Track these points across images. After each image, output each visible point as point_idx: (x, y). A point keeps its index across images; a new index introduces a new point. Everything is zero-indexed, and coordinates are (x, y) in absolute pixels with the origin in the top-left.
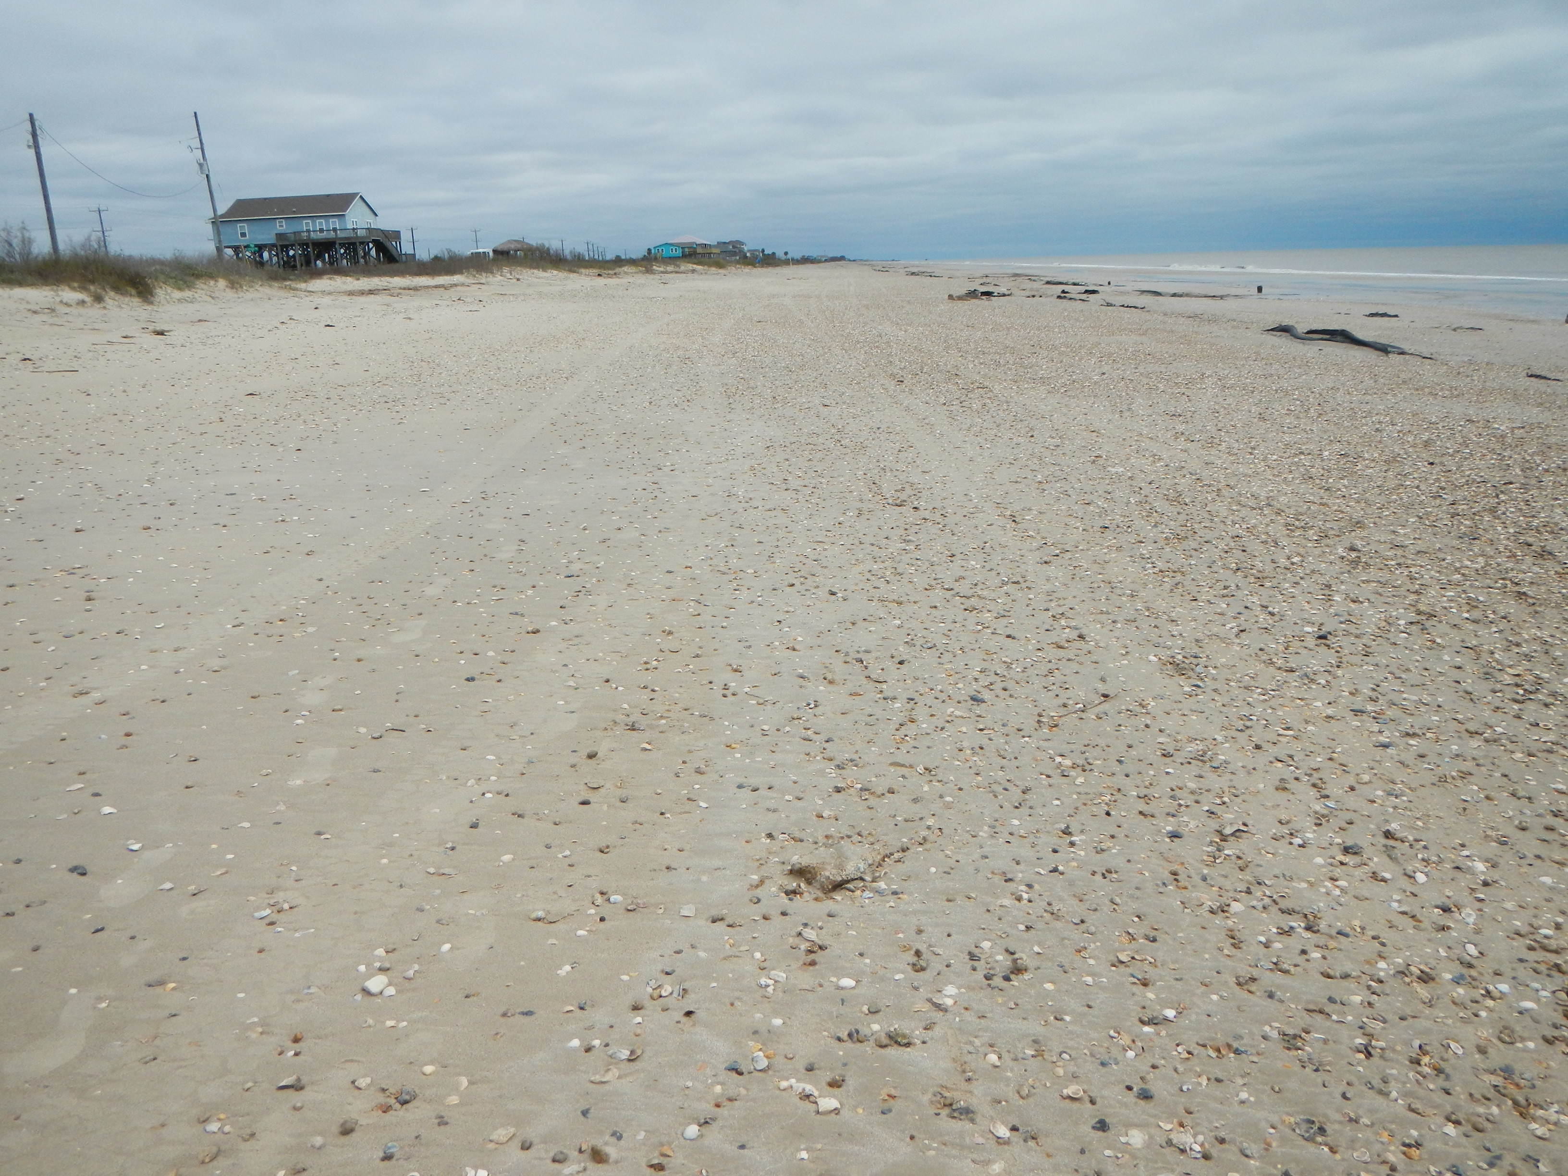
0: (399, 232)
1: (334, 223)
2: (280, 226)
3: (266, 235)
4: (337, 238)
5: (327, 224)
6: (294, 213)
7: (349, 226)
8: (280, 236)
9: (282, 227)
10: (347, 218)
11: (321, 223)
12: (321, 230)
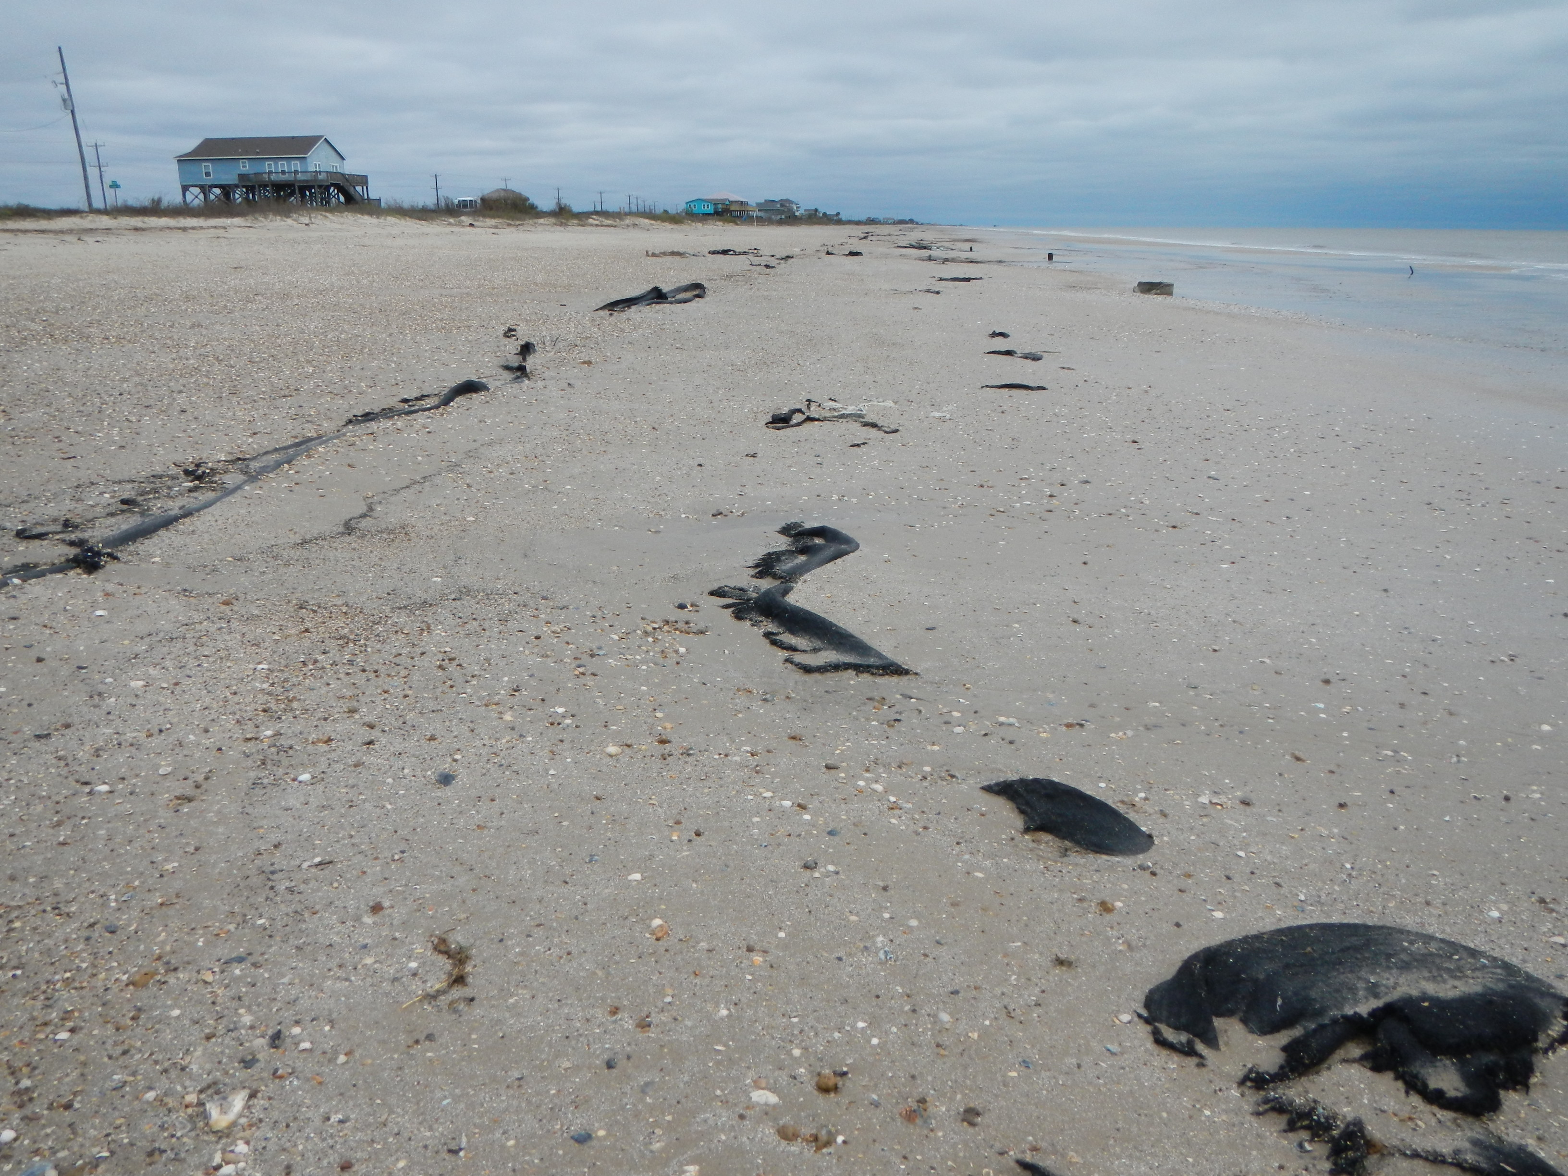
0: (366, 177)
1: (296, 165)
2: (244, 167)
3: (229, 176)
4: (296, 180)
5: (289, 166)
6: (258, 153)
7: (312, 169)
8: (242, 177)
9: (246, 168)
10: (308, 160)
11: (283, 165)
12: (283, 172)
